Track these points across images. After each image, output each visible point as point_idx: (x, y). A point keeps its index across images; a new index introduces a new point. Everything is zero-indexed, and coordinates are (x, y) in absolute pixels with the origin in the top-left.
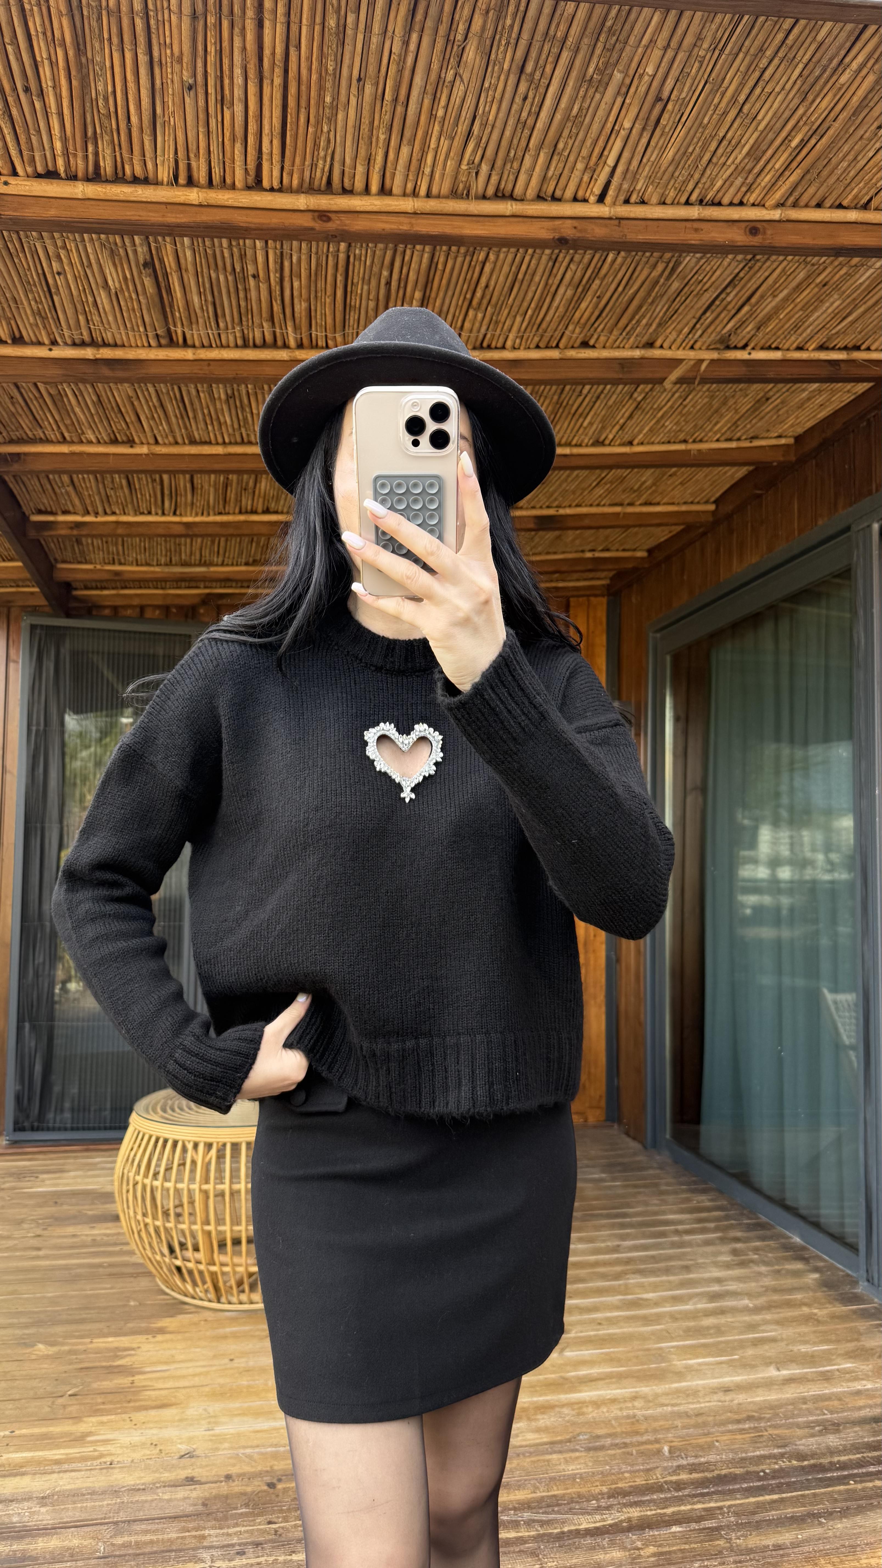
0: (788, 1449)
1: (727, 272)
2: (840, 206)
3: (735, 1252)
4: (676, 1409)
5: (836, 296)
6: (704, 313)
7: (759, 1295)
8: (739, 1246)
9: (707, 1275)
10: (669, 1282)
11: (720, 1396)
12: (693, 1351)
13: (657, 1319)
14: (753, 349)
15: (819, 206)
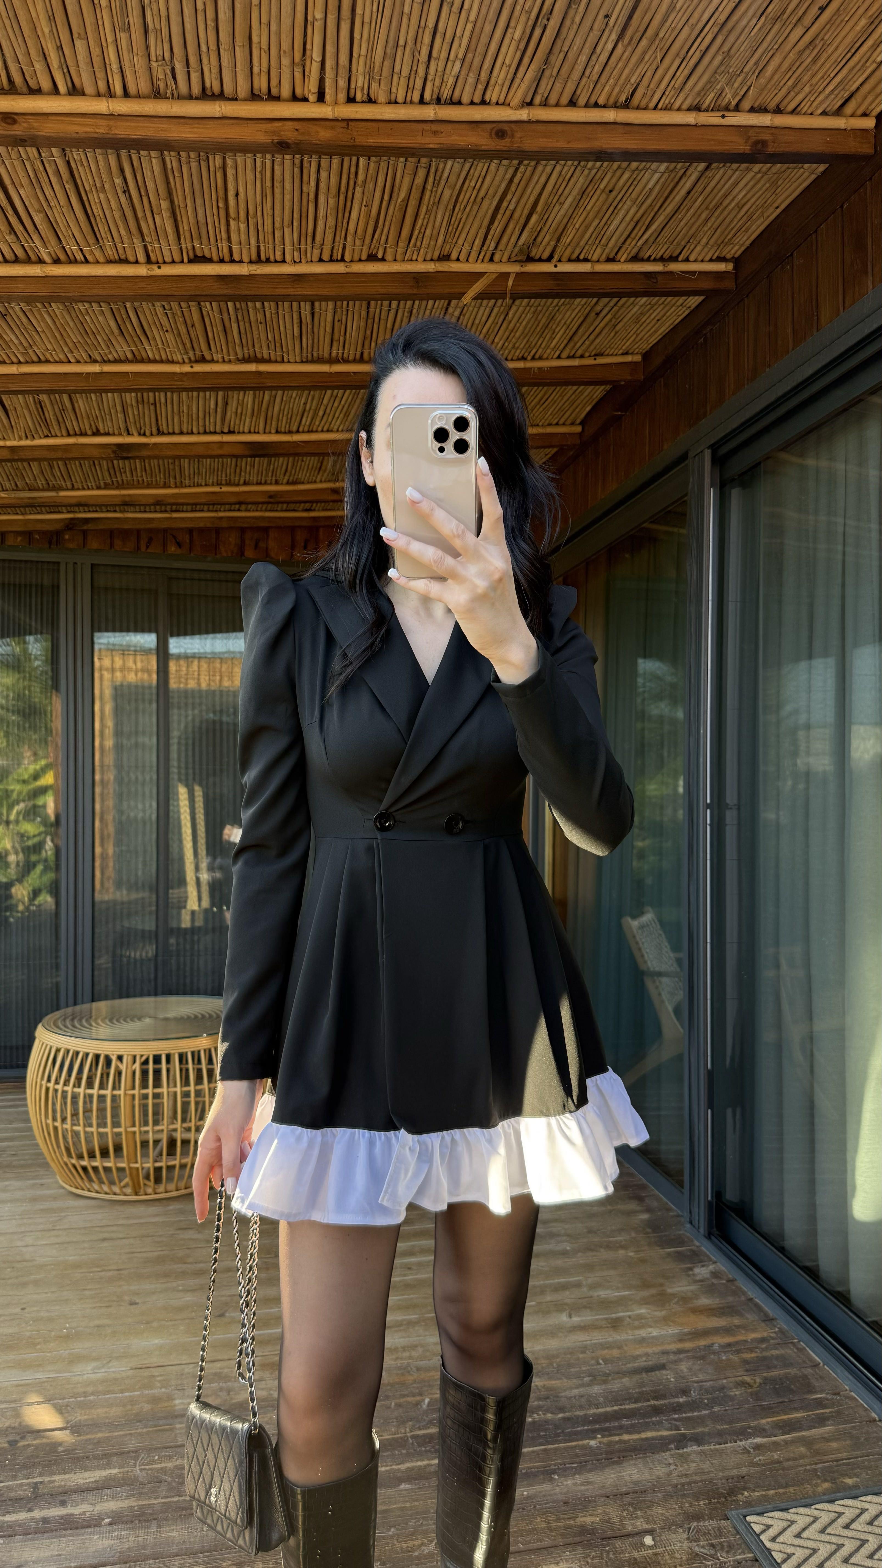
1: (498, 178)
2: (596, 105)
5: (629, 203)
6: (492, 222)
14: (560, 261)
15: (572, 103)
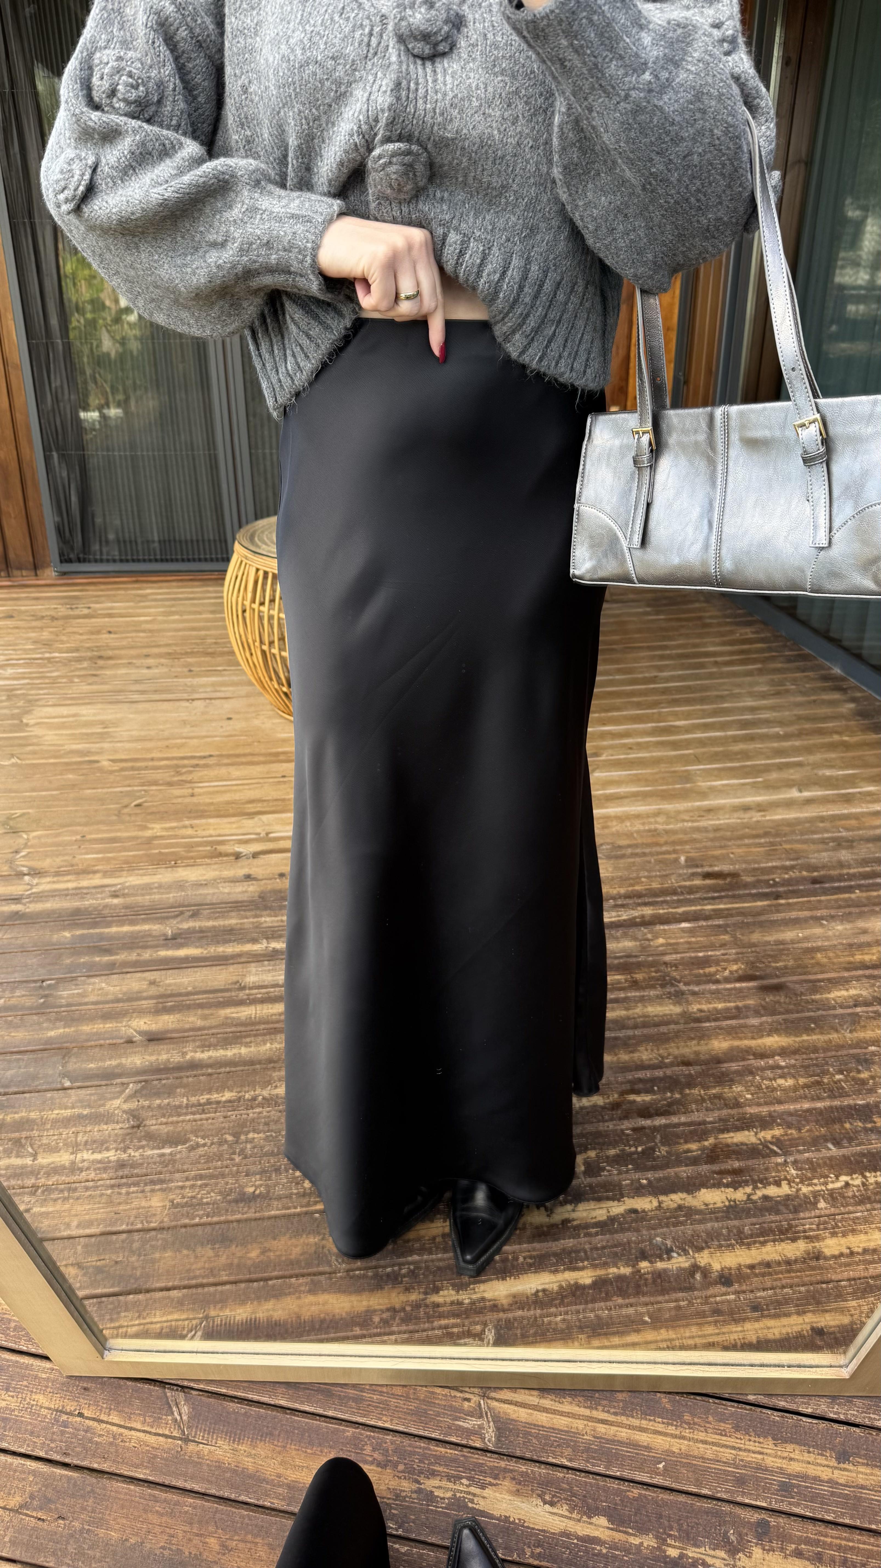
0: (799, 862)
3: (772, 683)
4: (695, 824)
7: (791, 723)
8: (776, 677)
9: (741, 704)
10: (703, 710)
11: (741, 814)
12: (720, 774)
13: (687, 744)
